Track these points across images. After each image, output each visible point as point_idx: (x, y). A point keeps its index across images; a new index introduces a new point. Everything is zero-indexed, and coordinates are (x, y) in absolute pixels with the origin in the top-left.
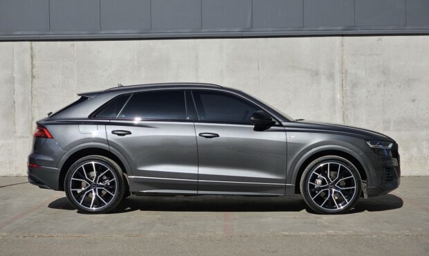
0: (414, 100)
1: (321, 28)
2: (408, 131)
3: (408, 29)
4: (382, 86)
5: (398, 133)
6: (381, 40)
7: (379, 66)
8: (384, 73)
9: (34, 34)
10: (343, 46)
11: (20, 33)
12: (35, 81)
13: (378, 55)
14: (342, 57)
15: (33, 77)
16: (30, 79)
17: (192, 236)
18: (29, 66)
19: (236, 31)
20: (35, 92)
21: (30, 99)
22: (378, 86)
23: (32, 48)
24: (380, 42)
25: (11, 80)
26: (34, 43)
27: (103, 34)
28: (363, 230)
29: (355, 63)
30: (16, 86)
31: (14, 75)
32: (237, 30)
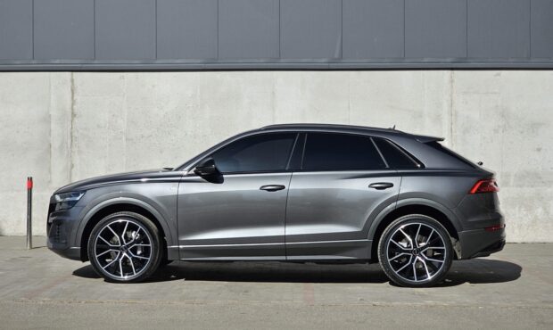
0: (539, 150)
1: (426, 60)
2: (532, 186)
3: (534, 62)
4: (501, 131)
5: (519, 189)
6: (499, 75)
7: (497, 106)
8: (503, 116)
9: (76, 63)
10: (452, 81)
11: (57, 61)
12: (76, 120)
13: (495, 93)
14: (451, 96)
15: (74, 115)
16: (70, 118)
17: (266, 304)
18: (69, 102)
19: (323, 62)
20: (75, 134)
21: (69, 141)
22: (496, 131)
23: (72, 81)
24: (498, 77)
25: (47, 119)
26: (76, 74)
27: (160, 63)
28: (468, 300)
29: (467, 103)
30: (53, 126)
31: (51, 113)
32: (323, 60)
